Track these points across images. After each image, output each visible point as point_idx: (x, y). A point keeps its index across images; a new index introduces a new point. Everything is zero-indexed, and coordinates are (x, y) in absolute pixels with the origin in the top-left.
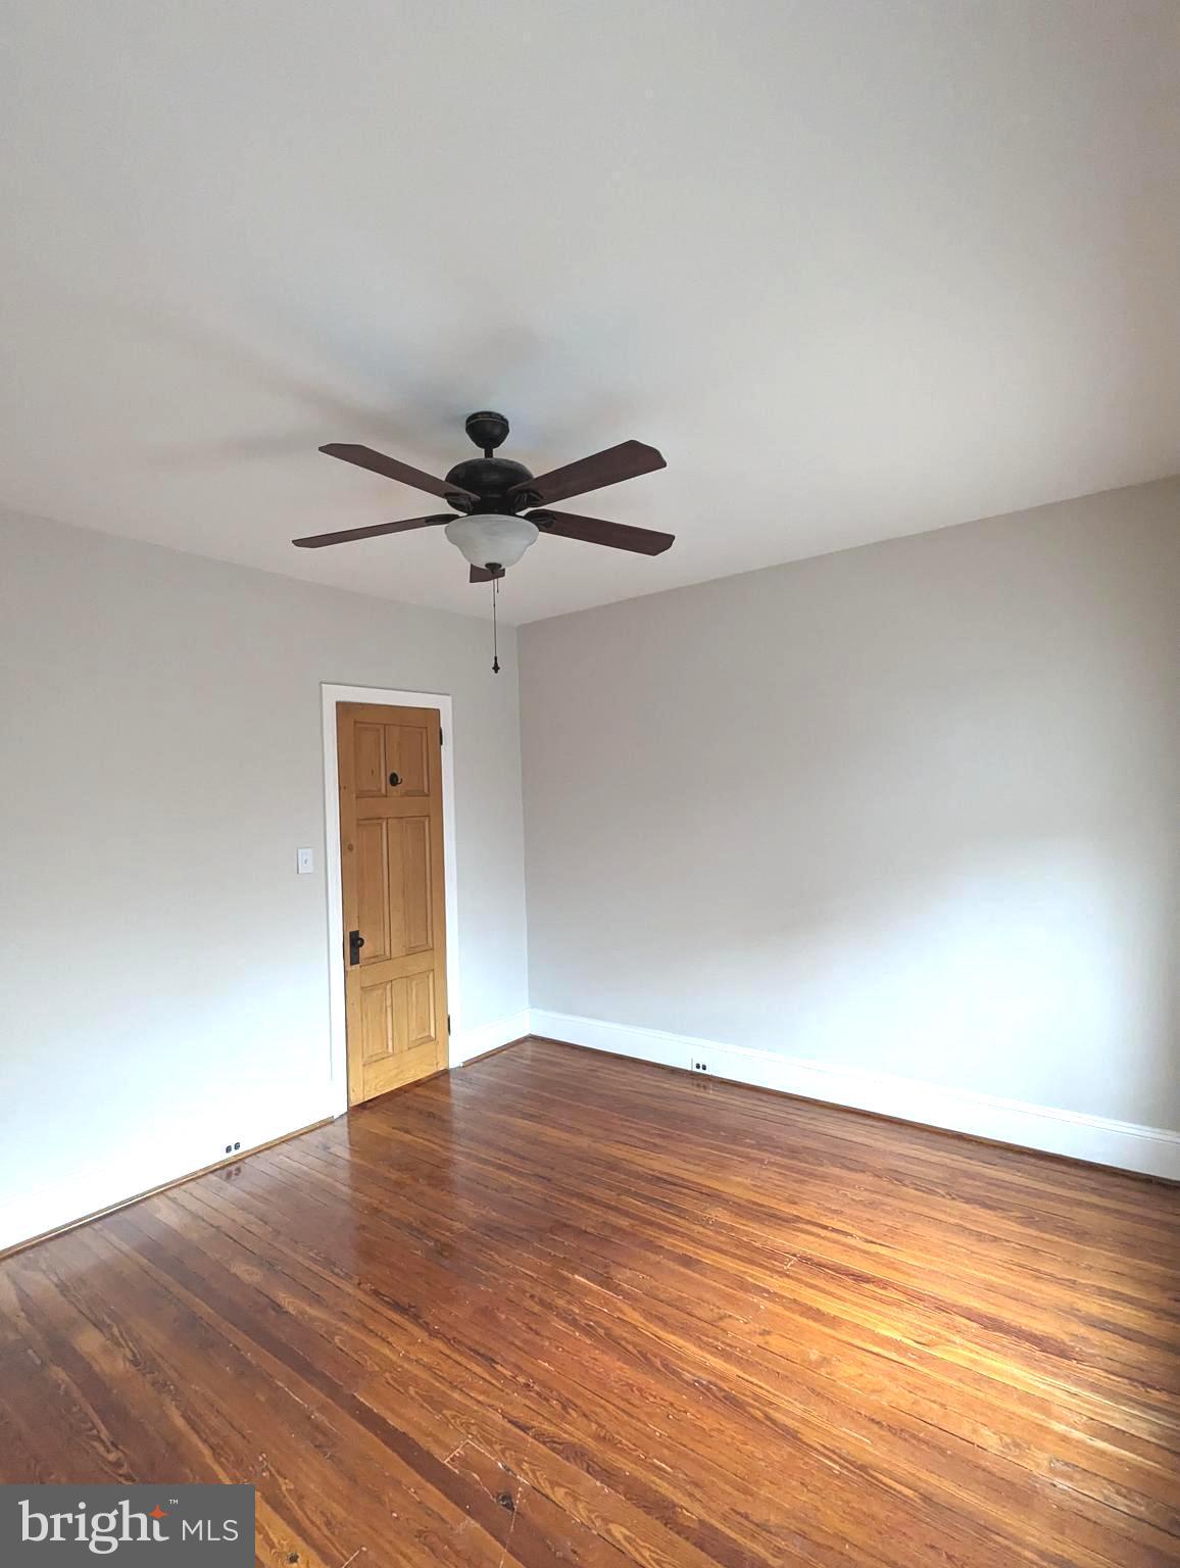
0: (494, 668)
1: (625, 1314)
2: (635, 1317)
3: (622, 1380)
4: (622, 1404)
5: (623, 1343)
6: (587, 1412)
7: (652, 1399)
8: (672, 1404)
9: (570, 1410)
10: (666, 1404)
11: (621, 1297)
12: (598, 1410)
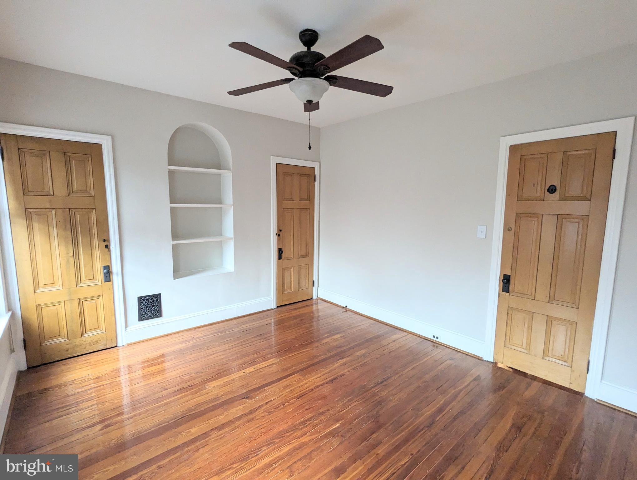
0: (309, 148)
1: (307, 436)
2: (305, 439)
3: (273, 428)
4: (263, 426)
5: (292, 432)
6: (264, 417)
7: (260, 435)
8: (255, 440)
9: (268, 413)
10: (256, 438)
11: (319, 437)
12: (264, 420)
